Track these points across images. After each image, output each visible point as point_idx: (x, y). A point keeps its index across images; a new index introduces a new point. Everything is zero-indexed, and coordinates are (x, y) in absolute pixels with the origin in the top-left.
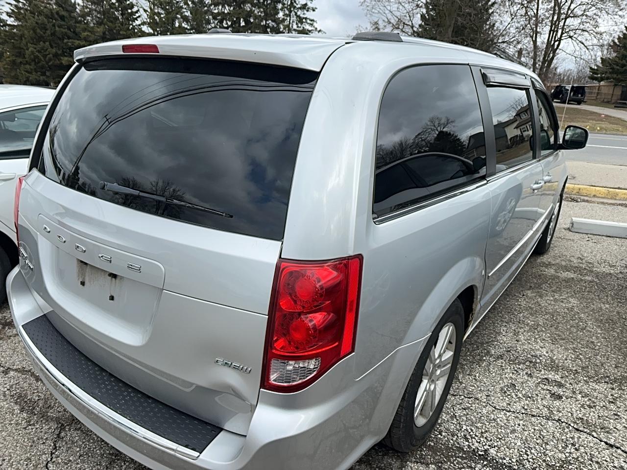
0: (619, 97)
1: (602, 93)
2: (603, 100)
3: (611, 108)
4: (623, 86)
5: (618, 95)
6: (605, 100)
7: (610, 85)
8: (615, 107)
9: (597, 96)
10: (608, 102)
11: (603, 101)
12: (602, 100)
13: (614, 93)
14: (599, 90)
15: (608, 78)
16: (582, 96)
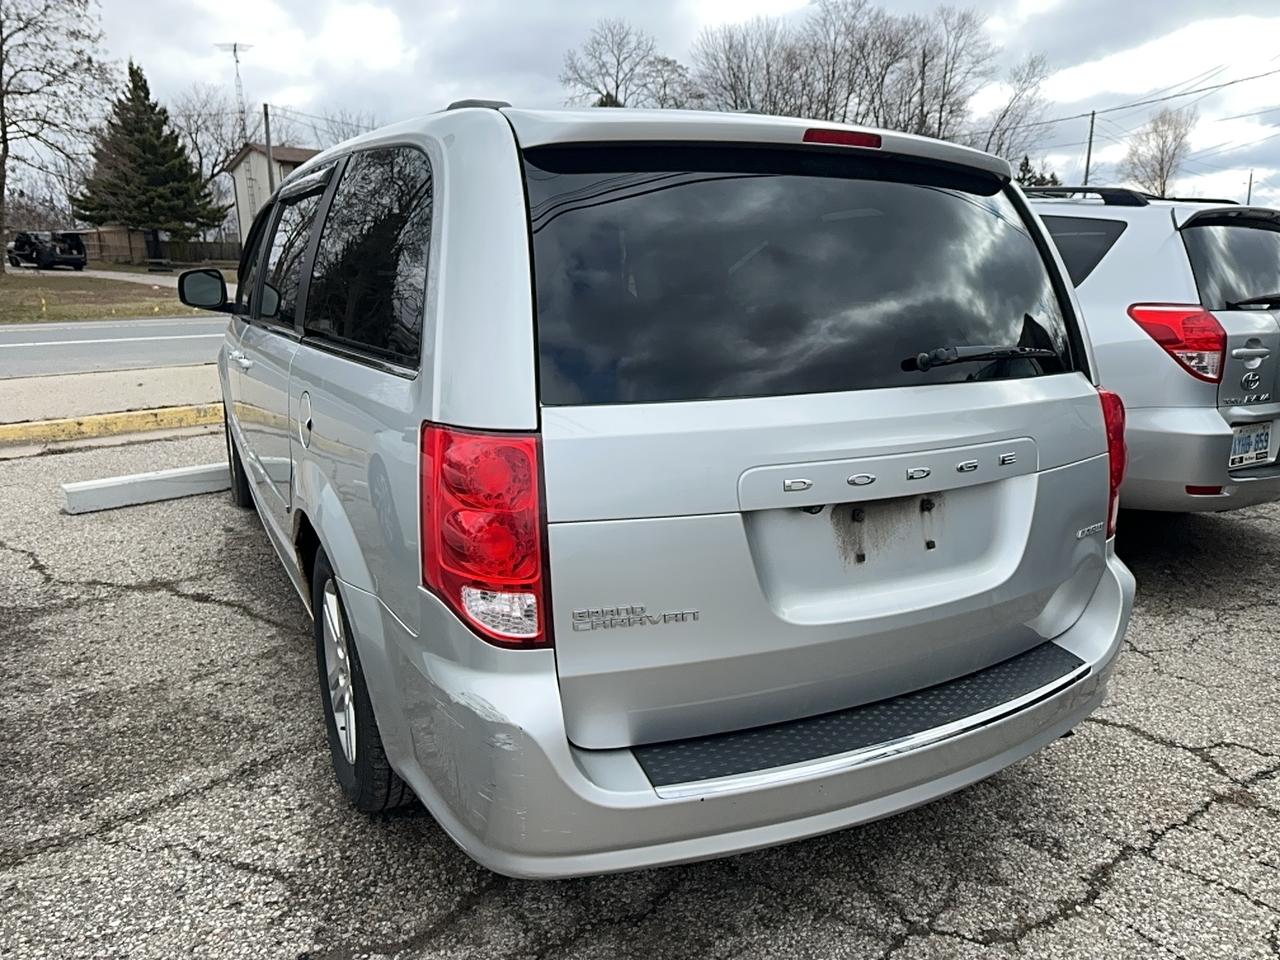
0: (145, 253)
1: (108, 246)
2: (117, 260)
3: (144, 273)
4: (145, 233)
5: (142, 249)
6: (121, 260)
7: (119, 232)
8: (150, 270)
9: (101, 252)
10: (128, 263)
11: (117, 262)
12: (114, 259)
13: (133, 245)
14: (99, 239)
15: (114, 218)
16: (79, 253)
